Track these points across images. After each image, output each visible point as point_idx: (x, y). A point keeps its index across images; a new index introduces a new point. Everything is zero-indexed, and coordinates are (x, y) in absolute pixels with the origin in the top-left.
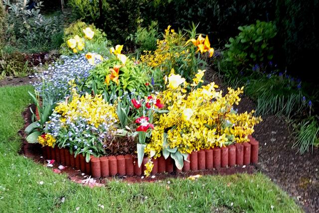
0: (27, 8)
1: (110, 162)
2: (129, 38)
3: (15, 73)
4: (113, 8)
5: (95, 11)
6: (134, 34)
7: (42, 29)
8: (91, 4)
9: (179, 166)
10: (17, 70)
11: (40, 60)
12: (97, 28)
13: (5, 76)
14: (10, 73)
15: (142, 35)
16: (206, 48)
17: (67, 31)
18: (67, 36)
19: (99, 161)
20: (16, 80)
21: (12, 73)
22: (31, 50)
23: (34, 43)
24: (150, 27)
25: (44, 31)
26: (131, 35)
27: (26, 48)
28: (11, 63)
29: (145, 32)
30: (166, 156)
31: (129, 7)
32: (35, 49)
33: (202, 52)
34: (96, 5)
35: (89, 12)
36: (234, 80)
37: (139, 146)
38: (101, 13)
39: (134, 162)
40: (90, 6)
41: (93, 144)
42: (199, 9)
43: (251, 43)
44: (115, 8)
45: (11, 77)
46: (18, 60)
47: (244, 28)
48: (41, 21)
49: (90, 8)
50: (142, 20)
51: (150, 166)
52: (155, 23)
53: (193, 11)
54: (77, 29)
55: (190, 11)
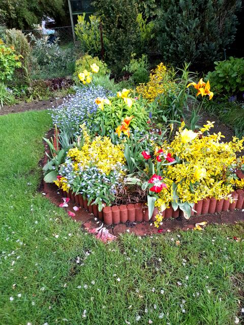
0: (48, 43)
1: (121, 212)
2: (124, 68)
3: (40, 97)
4: (113, 44)
5: (98, 45)
6: (128, 66)
7: (59, 59)
8: (94, 39)
9: (187, 216)
10: (41, 95)
11: (58, 86)
12: (100, 60)
13: (33, 99)
14: (36, 97)
15: (135, 66)
16: (206, 92)
17: (77, 63)
18: (78, 66)
19: (110, 211)
20: (41, 103)
21: (38, 97)
22: (52, 75)
23: (54, 70)
24: (140, 59)
25: (61, 61)
26: (126, 66)
27: (49, 74)
28: (36, 89)
29: (136, 63)
30: (175, 209)
31: (125, 43)
32: (55, 75)
33: (202, 95)
34: (98, 40)
35: (93, 46)
36: (210, 107)
37: (149, 199)
38: (102, 46)
39: (144, 211)
40: (94, 41)
41: (105, 193)
42: (179, 45)
43: (227, 77)
44: (114, 44)
45: (37, 100)
46: (42, 87)
47: (219, 63)
48: (59, 52)
49: (94, 42)
50: (135, 54)
51: (159, 218)
52: (144, 56)
53: (174, 46)
54: (85, 61)
55: (171, 47)
